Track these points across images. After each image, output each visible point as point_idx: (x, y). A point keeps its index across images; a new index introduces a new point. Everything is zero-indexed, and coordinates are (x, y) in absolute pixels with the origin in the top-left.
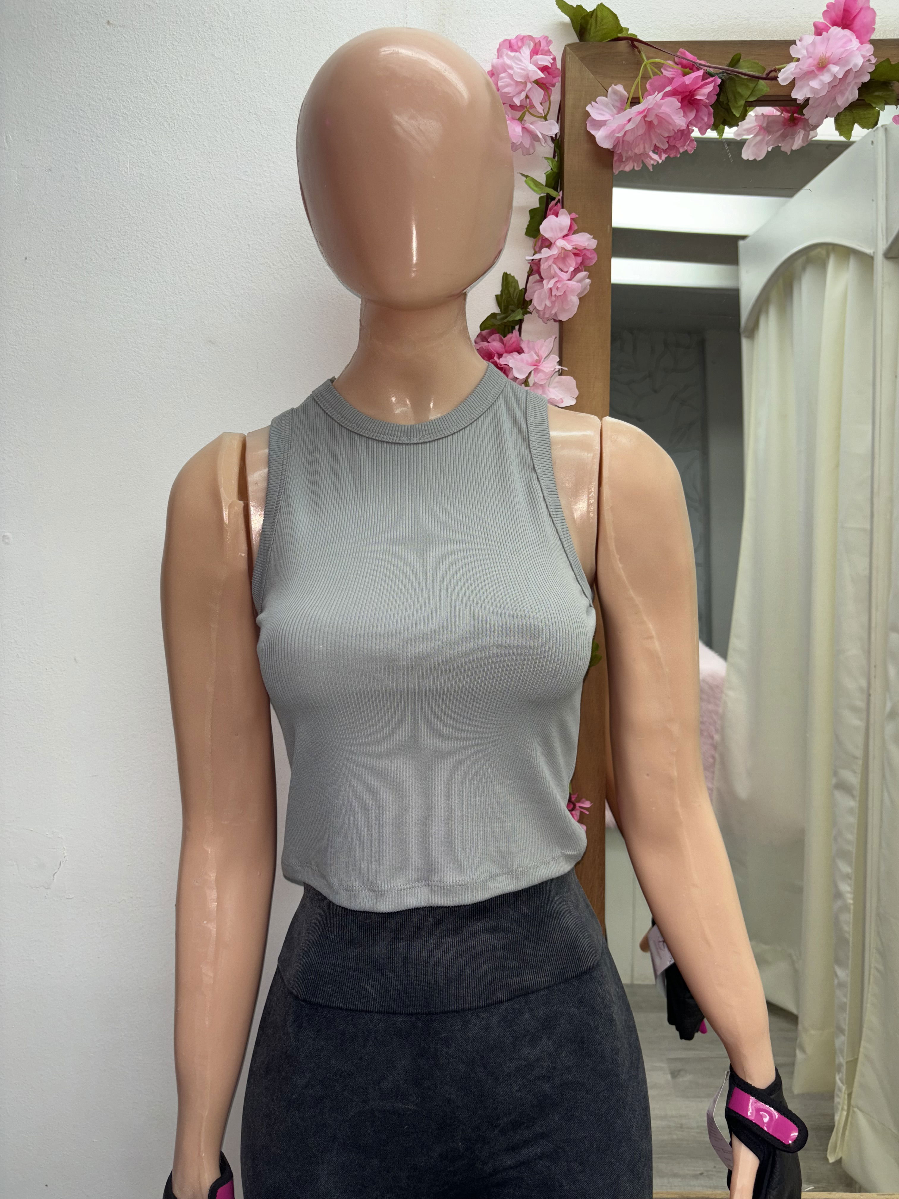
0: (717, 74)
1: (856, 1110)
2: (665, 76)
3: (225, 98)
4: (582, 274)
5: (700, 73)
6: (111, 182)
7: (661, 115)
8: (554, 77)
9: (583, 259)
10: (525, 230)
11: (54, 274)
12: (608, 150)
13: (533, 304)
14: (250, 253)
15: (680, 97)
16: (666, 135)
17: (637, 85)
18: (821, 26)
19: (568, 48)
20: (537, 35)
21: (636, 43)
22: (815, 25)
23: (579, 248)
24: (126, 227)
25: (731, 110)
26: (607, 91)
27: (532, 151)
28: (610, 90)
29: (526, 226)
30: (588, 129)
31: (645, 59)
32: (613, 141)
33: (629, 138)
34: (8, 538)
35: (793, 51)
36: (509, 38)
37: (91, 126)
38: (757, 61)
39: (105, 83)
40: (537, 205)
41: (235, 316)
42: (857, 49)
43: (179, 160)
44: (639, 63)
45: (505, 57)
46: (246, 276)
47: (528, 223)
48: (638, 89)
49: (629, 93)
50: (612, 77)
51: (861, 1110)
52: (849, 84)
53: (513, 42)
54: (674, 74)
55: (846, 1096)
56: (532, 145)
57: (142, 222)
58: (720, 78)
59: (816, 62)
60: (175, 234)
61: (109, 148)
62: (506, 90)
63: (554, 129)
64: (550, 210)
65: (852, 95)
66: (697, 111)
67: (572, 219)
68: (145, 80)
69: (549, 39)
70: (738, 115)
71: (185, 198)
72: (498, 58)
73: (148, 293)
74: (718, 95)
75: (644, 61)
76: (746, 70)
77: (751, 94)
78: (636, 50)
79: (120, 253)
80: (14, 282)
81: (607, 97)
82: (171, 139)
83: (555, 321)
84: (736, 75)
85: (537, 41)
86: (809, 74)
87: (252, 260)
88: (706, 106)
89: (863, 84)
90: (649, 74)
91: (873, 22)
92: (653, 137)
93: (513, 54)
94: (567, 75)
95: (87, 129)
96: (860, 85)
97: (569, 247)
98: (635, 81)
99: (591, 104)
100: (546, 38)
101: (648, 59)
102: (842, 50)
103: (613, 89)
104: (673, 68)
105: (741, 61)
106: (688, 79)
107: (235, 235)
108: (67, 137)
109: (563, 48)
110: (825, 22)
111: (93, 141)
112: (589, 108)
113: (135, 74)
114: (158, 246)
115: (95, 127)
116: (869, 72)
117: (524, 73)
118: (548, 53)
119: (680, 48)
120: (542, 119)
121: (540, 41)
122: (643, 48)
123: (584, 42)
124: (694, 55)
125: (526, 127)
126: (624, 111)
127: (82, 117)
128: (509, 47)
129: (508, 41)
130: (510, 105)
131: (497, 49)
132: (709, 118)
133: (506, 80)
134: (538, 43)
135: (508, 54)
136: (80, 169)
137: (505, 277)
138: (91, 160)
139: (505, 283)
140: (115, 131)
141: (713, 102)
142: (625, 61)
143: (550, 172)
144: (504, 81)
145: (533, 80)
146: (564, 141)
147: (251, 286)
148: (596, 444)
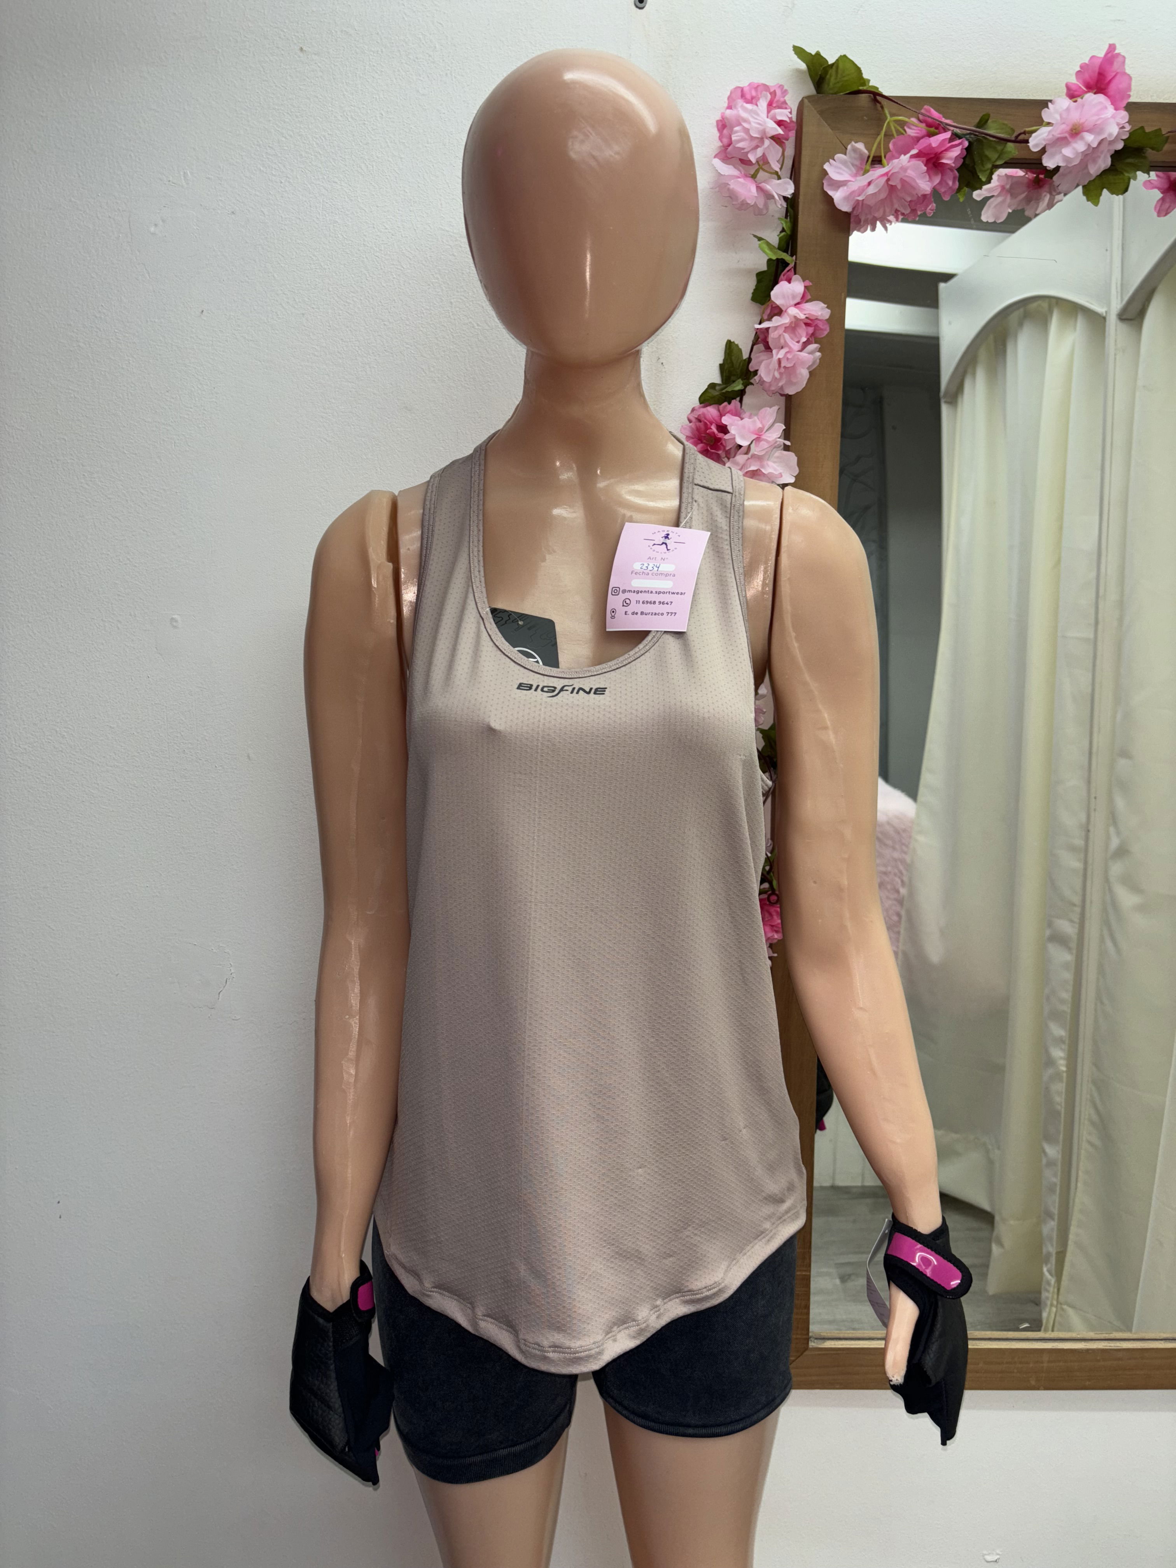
0: (965, 135)
1: (1066, 1306)
2: (909, 136)
3: (429, 140)
4: (813, 346)
5: (948, 135)
6: (302, 229)
7: (905, 178)
8: (790, 130)
9: (815, 330)
10: (750, 295)
11: (235, 330)
12: (846, 213)
13: (760, 376)
14: (452, 312)
15: (924, 159)
16: (909, 199)
17: (879, 144)
18: (1074, 88)
19: (806, 101)
20: (771, 82)
21: (878, 98)
22: (1068, 87)
23: (811, 318)
24: (317, 280)
25: (977, 174)
26: (846, 149)
27: (765, 212)
28: (849, 147)
29: (752, 291)
30: (825, 189)
31: (888, 115)
32: (852, 203)
33: (871, 202)
34: (176, 621)
35: (1047, 115)
36: (741, 86)
37: (280, 165)
38: (1006, 122)
39: (297, 117)
40: (765, 268)
41: (434, 380)
42: (1112, 117)
43: (378, 207)
44: (881, 120)
45: (739, 109)
46: (447, 337)
47: (754, 287)
48: (880, 148)
49: (869, 150)
50: (852, 134)
51: (1071, 1307)
52: (1102, 152)
53: (745, 89)
54: (918, 133)
55: (1055, 1290)
56: (766, 206)
57: (334, 274)
58: (967, 140)
59: (1068, 128)
60: (370, 289)
61: (299, 191)
62: (740, 145)
63: (790, 190)
64: (784, 275)
65: (1105, 162)
66: (942, 176)
67: (805, 287)
68: (341, 116)
69: (785, 88)
70: (984, 179)
71: (383, 249)
72: (729, 107)
73: (339, 352)
74: (964, 158)
75: (887, 118)
76: (995, 131)
77: (999, 158)
78: (878, 104)
79: (309, 308)
80: (191, 337)
81: (845, 154)
82: (369, 184)
83: (782, 395)
84: (983, 137)
85: (772, 90)
86: (1061, 141)
87: (455, 320)
88: (951, 169)
89: (1116, 151)
90: (892, 131)
91: (1129, 88)
92: (895, 201)
93: (749, 106)
94: (804, 130)
95: (275, 169)
96: (1113, 152)
97: (802, 317)
98: (877, 138)
99: (829, 161)
100: (781, 87)
102: (1095, 118)
103: (853, 146)
104: (916, 126)
105: (989, 121)
106: (935, 141)
107: (436, 291)
108: (252, 176)
109: (800, 99)
110: (1078, 83)
111: (281, 182)
112: (826, 167)
113: (330, 108)
114: (352, 302)
115: (284, 166)
116: (1122, 140)
117: (761, 128)
118: (784, 106)
119: (925, 104)
120: (776, 176)
121: (775, 91)
122: (885, 103)
123: (821, 95)
124: (940, 113)
125: (760, 185)
126: (866, 172)
127: (270, 155)
128: (743, 96)
129: (740, 91)
130: (741, 160)
131: (727, 96)
132: (954, 182)
133: (739, 134)
134: (773, 94)
135: (740, 105)
136: (266, 213)
137: (728, 345)
138: (280, 203)
139: (728, 351)
140: (307, 171)
141: (959, 165)
142: (866, 116)
143: (783, 234)
144: (737, 135)
145: (770, 136)
146: (798, 202)
147: (452, 347)
148: (776, 516)
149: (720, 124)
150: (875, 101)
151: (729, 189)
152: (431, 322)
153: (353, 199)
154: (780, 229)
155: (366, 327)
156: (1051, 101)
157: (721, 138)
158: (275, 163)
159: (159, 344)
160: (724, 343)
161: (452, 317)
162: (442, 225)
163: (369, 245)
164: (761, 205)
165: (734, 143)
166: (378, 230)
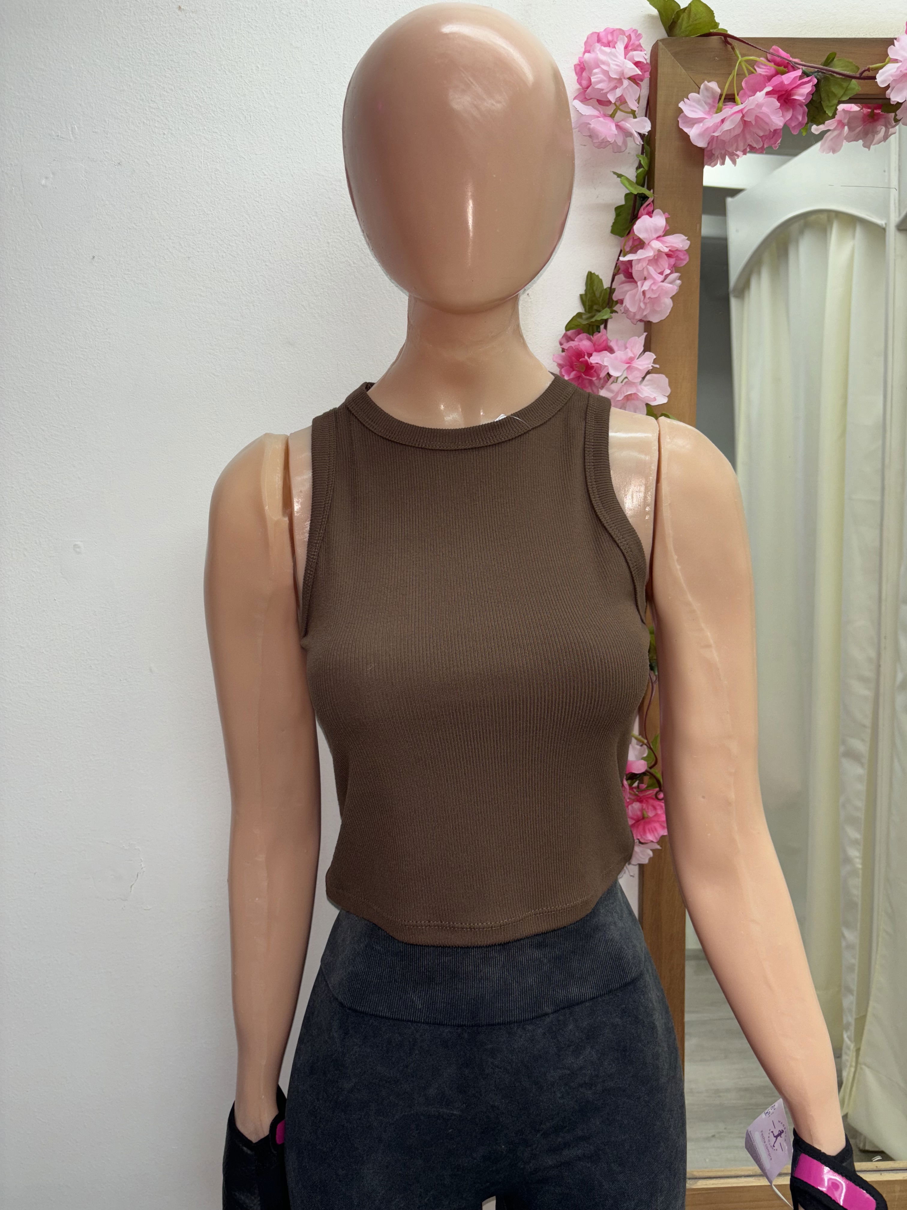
0: (814, 73)
1: (863, 1067)
2: (760, 74)
3: (303, 90)
4: (675, 276)
6: (185, 177)
7: (759, 115)
8: (645, 72)
9: (676, 261)
10: (610, 229)
11: (125, 274)
12: (700, 148)
13: (623, 305)
14: (329, 251)
15: (776, 96)
16: (761, 134)
17: (732, 82)
19: (660, 43)
20: (625, 27)
21: (729, 39)
23: (673, 250)
24: (200, 225)
25: (823, 109)
26: (700, 88)
27: (623, 149)
28: (702, 86)
29: (611, 224)
30: (681, 127)
31: (740, 56)
32: (707, 139)
33: (726, 138)
34: (79, 547)
35: (892, 52)
36: (598, 31)
37: (162, 117)
38: (851, 60)
39: (177, 71)
40: (624, 203)
41: (315, 316)
43: (256, 155)
44: (732, 60)
45: (598, 52)
46: (325, 275)
47: (613, 221)
48: (733, 86)
49: (722, 89)
50: (706, 73)
51: (868, 1067)
53: (602, 35)
54: (768, 72)
55: (854, 1054)
56: (625, 143)
57: (217, 219)
58: (816, 77)
60: (252, 232)
61: (181, 142)
62: (599, 86)
63: (646, 127)
64: (644, 209)
66: (793, 111)
67: (667, 219)
68: (219, 70)
69: (639, 32)
70: (830, 115)
71: (262, 194)
72: (587, 51)
73: (223, 292)
74: (813, 95)
75: (738, 58)
76: (841, 69)
77: (844, 94)
78: (729, 46)
79: (194, 251)
80: (83, 282)
81: (699, 93)
82: (247, 133)
83: (644, 322)
84: (831, 74)
85: (627, 34)
87: (332, 259)
88: (802, 105)
90: (743, 71)
92: (747, 136)
93: (607, 49)
94: (659, 69)
95: (158, 121)
97: (665, 249)
98: (729, 77)
99: (684, 100)
100: (635, 31)
101: (743, 55)
103: (705, 85)
104: (765, 65)
105: (835, 60)
106: (788, 78)
107: (314, 233)
108: (136, 129)
109: (654, 42)
111: (164, 134)
112: (681, 105)
113: (208, 63)
114: (235, 245)
115: (166, 119)
117: (619, 69)
118: (639, 48)
119: (773, 45)
120: (632, 115)
121: (630, 35)
122: (736, 44)
123: (674, 38)
124: (787, 53)
125: (619, 124)
126: (719, 110)
127: (152, 108)
128: (599, 41)
129: (597, 35)
130: (599, 101)
131: (584, 42)
132: (803, 117)
133: (599, 76)
134: (629, 37)
135: (598, 48)
136: (151, 163)
137: (589, 276)
138: (164, 154)
139: (589, 282)
140: (188, 123)
141: (808, 101)
142: (718, 57)
143: (641, 170)
144: (597, 77)
145: (628, 76)
146: (655, 139)
147: (330, 284)
148: (655, 448)
149: (578, 68)
150: (726, 42)
151: (589, 129)
152: (310, 262)
153: (232, 147)
154: (636, 165)
155: (249, 268)
156: (896, 39)
157: (579, 82)
158: (158, 116)
159: (53, 290)
160: (586, 274)
161: (329, 256)
162: (317, 170)
163: (248, 191)
164: (620, 143)
165: (593, 85)
166: (258, 176)
